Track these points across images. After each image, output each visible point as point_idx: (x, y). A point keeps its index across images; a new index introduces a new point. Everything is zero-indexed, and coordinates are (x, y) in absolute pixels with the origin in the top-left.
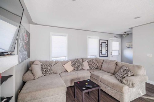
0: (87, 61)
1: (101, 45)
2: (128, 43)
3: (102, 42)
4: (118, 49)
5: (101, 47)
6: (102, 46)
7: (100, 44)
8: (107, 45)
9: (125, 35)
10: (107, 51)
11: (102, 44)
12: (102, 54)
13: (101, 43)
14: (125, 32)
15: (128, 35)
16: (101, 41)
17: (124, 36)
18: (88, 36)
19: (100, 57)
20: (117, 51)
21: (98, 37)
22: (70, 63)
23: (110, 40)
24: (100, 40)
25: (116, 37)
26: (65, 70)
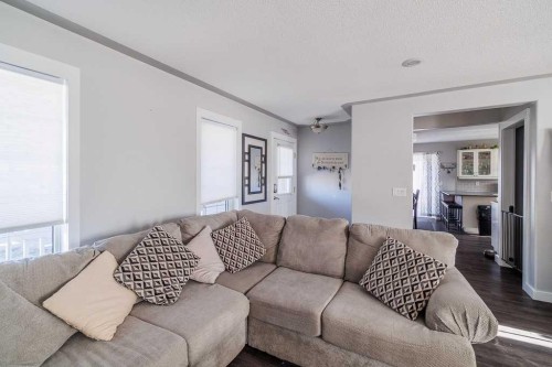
0: (208, 230)
1: (247, 157)
2: (318, 155)
3: (250, 146)
4: (291, 174)
5: (246, 164)
6: (249, 161)
7: (244, 154)
8: (264, 159)
9: (318, 127)
10: (264, 181)
11: (249, 153)
12: (250, 193)
13: (246, 151)
14: (319, 119)
15: (326, 127)
16: (249, 141)
17: (316, 131)
18: (201, 112)
19: (243, 203)
20: (288, 180)
21: (239, 123)
22: (108, 262)
23: (273, 140)
24: (244, 135)
25: (285, 131)
26: (69, 334)
